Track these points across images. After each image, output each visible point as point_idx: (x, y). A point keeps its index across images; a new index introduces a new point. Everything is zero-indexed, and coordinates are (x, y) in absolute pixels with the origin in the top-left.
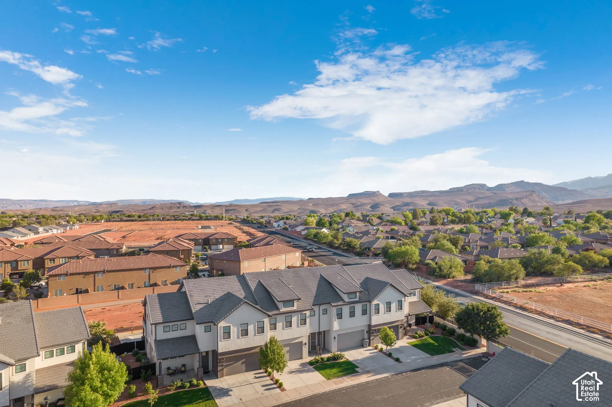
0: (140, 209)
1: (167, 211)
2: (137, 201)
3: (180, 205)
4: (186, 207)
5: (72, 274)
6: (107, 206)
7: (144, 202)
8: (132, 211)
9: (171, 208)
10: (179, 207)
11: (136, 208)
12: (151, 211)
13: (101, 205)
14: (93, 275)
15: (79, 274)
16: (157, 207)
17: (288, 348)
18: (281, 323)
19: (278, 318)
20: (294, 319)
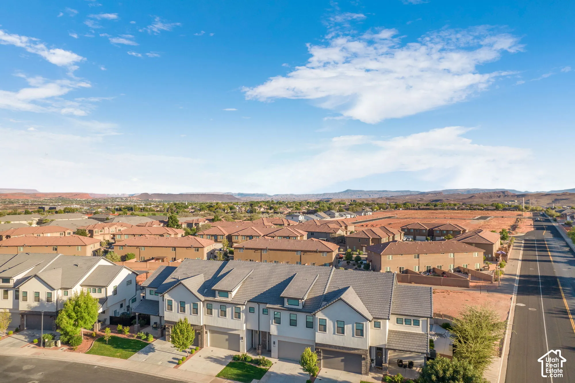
0: (461, 198)
1: (486, 200)
2: (462, 191)
3: (504, 194)
4: (508, 196)
5: (246, 249)
6: (433, 195)
7: (468, 191)
8: (451, 200)
9: (491, 197)
10: (500, 196)
11: (458, 197)
12: (469, 200)
13: (428, 194)
14: (260, 251)
15: (251, 249)
16: (476, 196)
17: (227, 337)
18: (217, 310)
19: (214, 305)
20: (229, 310)
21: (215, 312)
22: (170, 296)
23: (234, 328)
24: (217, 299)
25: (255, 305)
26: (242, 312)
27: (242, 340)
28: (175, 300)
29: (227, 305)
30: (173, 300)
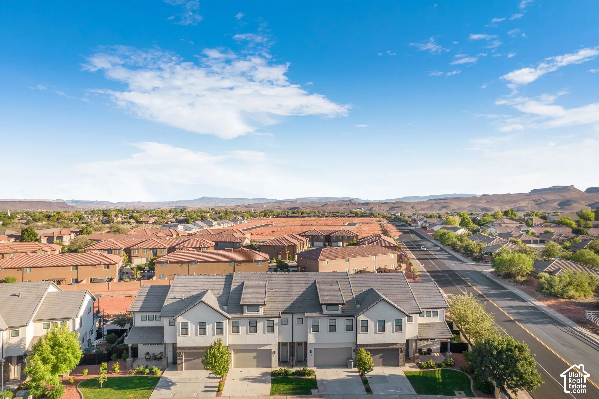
0: (315, 206)
1: (338, 208)
3: (351, 202)
4: (355, 204)
5: (171, 263)
8: (307, 209)
9: (341, 205)
10: (349, 204)
11: (311, 206)
12: (323, 208)
14: (187, 264)
15: (177, 262)
16: (328, 205)
17: (255, 354)
18: (245, 327)
19: (242, 321)
20: (260, 325)
21: (243, 329)
22: (184, 318)
23: (266, 343)
24: (246, 315)
25: (289, 317)
26: (276, 325)
27: (274, 355)
28: (191, 322)
29: (257, 320)
30: (189, 322)
